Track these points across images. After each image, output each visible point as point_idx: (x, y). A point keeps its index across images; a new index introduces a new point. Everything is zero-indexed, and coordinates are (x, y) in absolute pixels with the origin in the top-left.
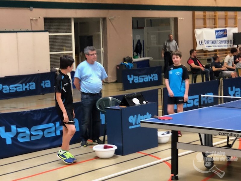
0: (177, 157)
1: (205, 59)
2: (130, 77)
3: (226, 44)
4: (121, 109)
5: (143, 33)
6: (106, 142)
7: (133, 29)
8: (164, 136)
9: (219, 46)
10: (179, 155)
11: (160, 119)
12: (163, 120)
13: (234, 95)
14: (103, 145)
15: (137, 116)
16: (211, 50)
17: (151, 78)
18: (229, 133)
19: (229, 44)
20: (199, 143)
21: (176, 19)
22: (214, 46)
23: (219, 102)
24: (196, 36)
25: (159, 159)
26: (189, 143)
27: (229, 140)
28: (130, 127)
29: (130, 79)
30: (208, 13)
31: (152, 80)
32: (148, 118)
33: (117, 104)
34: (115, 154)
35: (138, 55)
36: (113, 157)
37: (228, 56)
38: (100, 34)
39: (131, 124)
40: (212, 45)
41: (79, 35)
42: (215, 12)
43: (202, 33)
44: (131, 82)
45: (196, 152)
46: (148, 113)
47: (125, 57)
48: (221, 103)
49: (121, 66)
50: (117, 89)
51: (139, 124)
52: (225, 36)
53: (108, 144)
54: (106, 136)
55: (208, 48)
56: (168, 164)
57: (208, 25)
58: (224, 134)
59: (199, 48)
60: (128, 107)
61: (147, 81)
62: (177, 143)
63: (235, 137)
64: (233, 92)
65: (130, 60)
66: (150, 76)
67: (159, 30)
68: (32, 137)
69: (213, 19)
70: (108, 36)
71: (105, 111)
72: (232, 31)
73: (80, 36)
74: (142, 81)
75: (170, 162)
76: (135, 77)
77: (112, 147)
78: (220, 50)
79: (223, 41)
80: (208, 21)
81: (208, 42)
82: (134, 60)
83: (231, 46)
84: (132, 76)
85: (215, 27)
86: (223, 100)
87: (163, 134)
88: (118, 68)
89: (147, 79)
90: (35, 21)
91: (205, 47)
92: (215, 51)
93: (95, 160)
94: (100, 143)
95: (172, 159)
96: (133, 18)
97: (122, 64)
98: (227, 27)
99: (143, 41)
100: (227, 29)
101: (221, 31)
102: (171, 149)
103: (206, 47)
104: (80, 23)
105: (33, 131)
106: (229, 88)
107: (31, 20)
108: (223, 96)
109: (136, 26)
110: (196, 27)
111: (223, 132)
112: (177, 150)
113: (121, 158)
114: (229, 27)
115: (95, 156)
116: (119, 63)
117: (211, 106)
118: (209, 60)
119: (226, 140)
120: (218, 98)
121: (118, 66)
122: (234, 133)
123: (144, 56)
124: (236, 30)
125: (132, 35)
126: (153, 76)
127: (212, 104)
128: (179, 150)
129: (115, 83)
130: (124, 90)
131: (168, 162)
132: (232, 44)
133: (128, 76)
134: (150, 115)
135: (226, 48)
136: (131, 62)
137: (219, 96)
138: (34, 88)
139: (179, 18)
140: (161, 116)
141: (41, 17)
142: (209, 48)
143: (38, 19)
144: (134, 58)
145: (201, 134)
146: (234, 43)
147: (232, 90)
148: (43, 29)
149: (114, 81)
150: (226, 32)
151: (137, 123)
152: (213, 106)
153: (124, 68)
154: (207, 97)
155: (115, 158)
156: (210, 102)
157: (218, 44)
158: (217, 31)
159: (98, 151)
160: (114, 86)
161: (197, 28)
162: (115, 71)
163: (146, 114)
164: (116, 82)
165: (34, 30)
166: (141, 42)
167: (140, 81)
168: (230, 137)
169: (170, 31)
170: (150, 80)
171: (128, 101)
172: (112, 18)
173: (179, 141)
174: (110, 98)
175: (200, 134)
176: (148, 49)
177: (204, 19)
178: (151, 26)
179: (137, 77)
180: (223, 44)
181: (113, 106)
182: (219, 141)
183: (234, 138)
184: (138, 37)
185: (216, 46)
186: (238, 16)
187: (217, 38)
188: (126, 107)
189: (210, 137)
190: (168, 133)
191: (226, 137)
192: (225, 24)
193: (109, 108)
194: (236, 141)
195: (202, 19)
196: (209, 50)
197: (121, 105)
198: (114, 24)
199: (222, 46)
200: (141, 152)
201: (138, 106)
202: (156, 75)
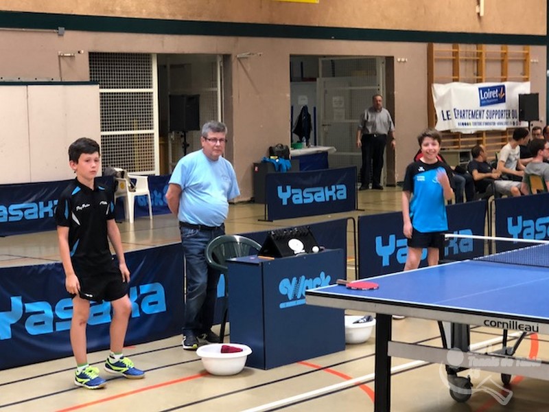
0: (389, 374)
1: (457, 153)
2: (284, 190)
3: (504, 120)
4: (262, 263)
5: (315, 91)
6: (226, 339)
7: (291, 81)
8: (359, 326)
9: (487, 124)
10: (393, 369)
11: (350, 288)
12: (358, 289)
13: (520, 236)
14: (219, 346)
15: (298, 279)
16: (469, 132)
17: (332, 193)
18: (507, 321)
19: (511, 120)
20: (439, 343)
21: (390, 61)
22: (475, 124)
23: (486, 250)
24: (435, 101)
25: (347, 378)
26: (415, 344)
27: (508, 338)
28: (282, 306)
29: (284, 196)
30: (463, 48)
31: (334, 199)
32: (322, 284)
33: (253, 251)
34: (246, 365)
35: (301, 141)
36: (242, 373)
37: (508, 147)
38: (216, 92)
39: (285, 298)
40: (472, 121)
41: (169, 93)
42: (479, 46)
43: (449, 94)
44: (285, 203)
45: (431, 363)
46: (322, 274)
47: (273, 146)
48: (490, 253)
49: (264, 164)
50: (254, 217)
51: (302, 297)
52: (502, 100)
53: (231, 343)
54: (227, 325)
55: (462, 127)
56: (367, 390)
57: (461, 76)
59: (441, 126)
60: (278, 259)
61: (322, 199)
62: (389, 343)
63: (522, 332)
64: (518, 229)
65: (284, 153)
66: (330, 189)
67: (351, 86)
68: (57, 324)
69: (474, 60)
70: (235, 96)
71: (226, 268)
72: (517, 89)
73: (170, 96)
74: (310, 201)
75: (372, 386)
76: (294, 191)
77: (240, 350)
78: (489, 133)
79: (495, 113)
80: (462, 67)
81: (462, 114)
82: (294, 152)
83: (514, 124)
84: (288, 188)
85: (479, 81)
86: (494, 245)
87: (358, 322)
88: (256, 169)
89: (322, 195)
90: (68, 59)
91: (455, 125)
92: (479, 134)
93: (202, 378)
94: (212, 339)
95: (377, 380)
96: (291, 56)
97: (264, 162)
98: (505, 80)
99: (315, 108)
100: (506, 84)
101: (493, 89)
102: (374, 357)
103: (457, 126)
104: (171, 66)
105: (60, 310)
106: (510, 220)
107: (60, 56)
108: (494, 238)
109: (300, 75)
110: (434, 79)
111: (493, 319)
112: (389, 358)
113: (260, 375)
114: (511, 80)
115: (202, 369)
116: (259, 159)
117: (468, 261)
118: (464, 155)
119: (501, 338)
120: (483, 240)
121: (255, 165)
122: (519, 322)
123: (315, 145)
124: (525, 88)
125: (288, 95)
126: (337, 191)
127: (470, 256)
128: (393, 359)
129: (248, 205)
130: (270, 220)
131: (366, 385)
132: (516, 120)
133: (280, 189)
134: (329, 278)
135: (504, 128)
136: (287, 158)
137: (486, 238)
139: (397, 59)
140: (352, 280)
141: (82, 52)
142: (465, 127)
143: (77, 55)
144: (294, 147)
145: (443, 323)
146: (522, 118)
147: (515, 223)
148: (88, 80)
149: (248, 198)
150: (504, 92)
151: (299, 297)
152: (471, 259)
153: (270, 171)
154: (459, 239)
155: (245, 376)
156: (464, 250)
157: (484, 120)
158: (484, 90)
159: (207, 359)
160: (247, 211)
161: (436, 83)
162: (249, 176)
164: (252, 201)
165: (65, 79)
166: (311, 112)
167: (306, 201)
168: (509, 331)
169: (377, 88)
170: (328, 199)
171: (278, 245)
172: (244, 55)
173: (392, 339)
174: (238, 238)
175: (440, 324)
176: (326, 129)
177: (455, 62)
178: (334, 76)
179: (299, 191)
180: (496, 120)
181: (242, 256)
182: (484, 340)
183: (518, 334)
184: (303, 101)
185: (480, 124)
186: (530, 56)
187: (481, 105)
188: (273, 258)
189: (464, 330)
190: (369, 319)
191: (501, 331)
192: (502, 74)
193: (234, 259)
194: (523, 340)
195: (449, 60)
196: (464, 132)
197: (262, 253)
198: (248, 70)
199: (494, 124)
200: (304, 361)
201: (301, 258)
202: (343, 187)
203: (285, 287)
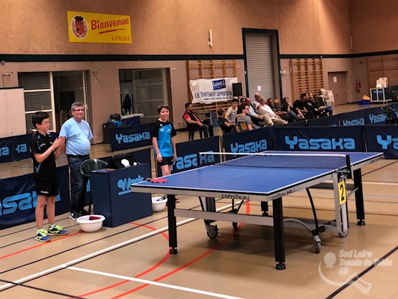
0: (175, 227)
1: (203, 114)
2: (119, 136)
3: (225, 96)
4: (108, 173)
5: (132, 86)
6: (92, 213)
7: (120, 82)
8: (159, 202)
9: (217, 99)
10: (177, 224)
11: (153, 182)
12: (157, 183)
14: (89, 216)
15: (127, 180)
16: (209, 103)
17: (143, 136)
18: (233, 194)
19: (229, 96)
20: (200, 209)
21: (168, 70)
22: (212, 99)
23: (221, 159)
24: (191, 88)
25: (155, 230)
26: (190, 209)
27: (235, 204)
28: (120, 194)
29: (119, 139)
30: (203, 62)
31: (144, 139)
32: (139, 181)
33: (104, 167)
34: (103, 226)
35: (126, 112)
36: (101, 230)
38: (83, 89)
39: (121, 190)
40: (210, 97)
41: (59, 91)
42: (211, 61)
43: (198, 85)
44: (120, 142)
45: (198, 219)
46: (139, 176)
47: (113, 114)
48: (223, 161)
49: (108, 124)
50: (105, 151)
51: (130, 189)
52: (224, 87)
53: (94, 214)
54: (92, 206)
55: (205, 101)
56: (165, 235)
57: (203, 76)
58: (228, 197)
59: (195, 101)
60: (116, 170)
61: (138, 140)
62: (175, 210)
63: (241, 201)
64: (236, 149)
65: (118, 118)
66: (142, 134)
67: (149, 83)
68: (4, 210)
69: (209, 68)
70: (92, 91)
71: (90, 176)
72: (231, 81)
73: (60, 93)
74: (132, 141)
75: (167, 233)
76: (124, 136)
77: (99, 218)
78: (218, 103)
79: (222, 93)
80: (203, 71)
81: (205, 94)
82: (123, 117)
83: (230, 98)
84: (121, 135)
85: (213, 78)
86: (224, 156)
87: (158, 200)
88: (105, 126)
89: (138, 138)
90: (7, 76)
91: (202, 100)
92: (214, 104)
93: (80, 234)
95: (169, 230)
96: (119, 70)
97: (108, 123)
98: (225, 77)
99: (132, 95)
100: (225, 79)
101: (219, 81)
102: (167, 218)
103: (203, 100)
104: (59, 77)
105: (5, 203)
106: (232, 145)
107: (3, 75)
108: (224, 153)
109: (124, 79)
110: (190, 78)
111: (226, 194)
112: (175, 218)
113: (110, 231)
114: (228, 77)
115: (80, 229)
116: (105, 122)
117: (212, 165)
118: (208, 115)
119: (231, 205)
120: (219, 155)
121: (104, 124)
122: (240, 195)
123: (133, 113)
124: (235, 80)
125: (119, 89)
126: (145, 135)
128: (177, 219)
129: (102, 145)
130: (113, 152)
131: (164, 232)
132: (231, 96)
133: (117, 135)
134: (143, 178)
135: (226, 100)
136: (119, 120)
137: (220, 153)
138: (8, 154)
139: (172, 69)
140: (155, 178)
141: (14, 72)
142: (207, 101)
143: (12, 74)
144: (123, 115)
145: (202, 198)
146: (234, 96)
147: (234, 146)
148: (18, 86)
149: (101, 141)
150: (225, 83)
151: (128, 189)
152: (214, 164)
153: (112, 127)
155: (102, 232)
157: (216, 97)
158: (215, 82)
159: (82, 224)
160: (101, 147)
161: (192, 79)
162: (101, 129)
163: (137, 177)
164: (103, 143)
165: (5, 87)
166: (130, 97)
167: (130, 141)
168: (235, 200)
169: (162, 83)
170: (141, 139)
171: (116, 163)
172: (96, 70)
173: (176, 207)
174: (96, 160)
175: (200, 198)
176: (138, 105)
177: (200, 69)
178: (141, 79)
179: (126, 136)
180: (221, 96)
181: (99, 169)
182: (223, 206)
183: (239, 202)
184: (126, 92)
185: (214, 99)
186: (236, 65)
187: (214, 90)
188: (114, 170)
189: (212, 200)
190: (164, 199)
191: (231, 200)
192: (223, 74)
193: (94, 171)
194: (242, 205)
195: (197, 68)
196: (206, 103)
197: (108, 167)
198: (98, 77)
199: (221, 98)
200: (133, 222)
201: (128, 168)
202: (148, 133)
203: (121, 184)
